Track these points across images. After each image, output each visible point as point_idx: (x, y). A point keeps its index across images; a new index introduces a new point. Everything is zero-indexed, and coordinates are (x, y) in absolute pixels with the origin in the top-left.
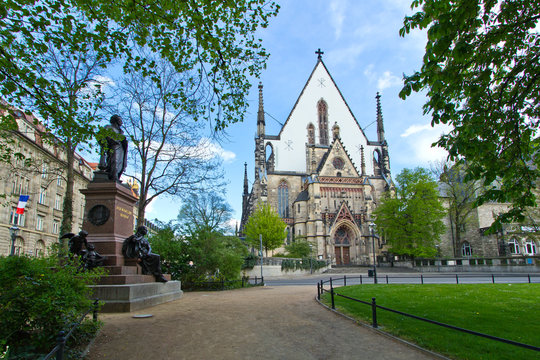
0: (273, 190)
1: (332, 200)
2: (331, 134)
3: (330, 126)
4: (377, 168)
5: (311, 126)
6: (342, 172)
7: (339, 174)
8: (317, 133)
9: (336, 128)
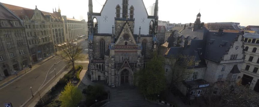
0: (97, 44)
1: (121, 57)
2: (129, 12)
3: (129, 7)
4: (151, 30)
5: (118, 7)
6: (128, 42)
7: (126, 43)
8: (121, 11)
9: (132, 8)
